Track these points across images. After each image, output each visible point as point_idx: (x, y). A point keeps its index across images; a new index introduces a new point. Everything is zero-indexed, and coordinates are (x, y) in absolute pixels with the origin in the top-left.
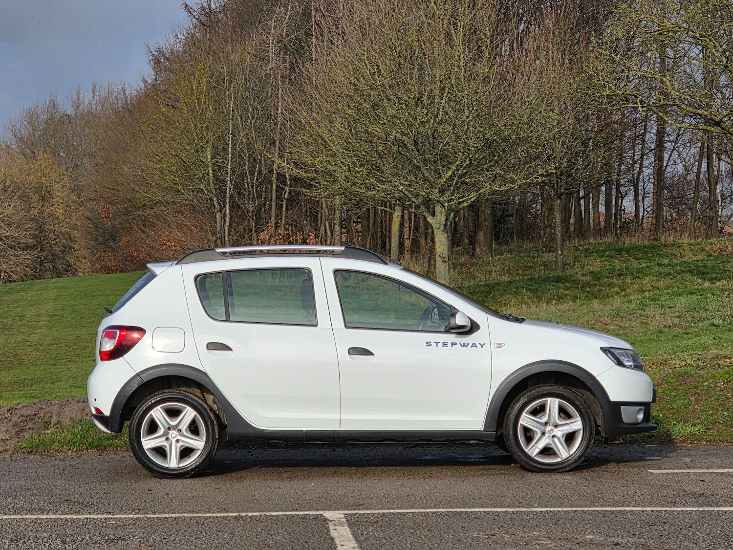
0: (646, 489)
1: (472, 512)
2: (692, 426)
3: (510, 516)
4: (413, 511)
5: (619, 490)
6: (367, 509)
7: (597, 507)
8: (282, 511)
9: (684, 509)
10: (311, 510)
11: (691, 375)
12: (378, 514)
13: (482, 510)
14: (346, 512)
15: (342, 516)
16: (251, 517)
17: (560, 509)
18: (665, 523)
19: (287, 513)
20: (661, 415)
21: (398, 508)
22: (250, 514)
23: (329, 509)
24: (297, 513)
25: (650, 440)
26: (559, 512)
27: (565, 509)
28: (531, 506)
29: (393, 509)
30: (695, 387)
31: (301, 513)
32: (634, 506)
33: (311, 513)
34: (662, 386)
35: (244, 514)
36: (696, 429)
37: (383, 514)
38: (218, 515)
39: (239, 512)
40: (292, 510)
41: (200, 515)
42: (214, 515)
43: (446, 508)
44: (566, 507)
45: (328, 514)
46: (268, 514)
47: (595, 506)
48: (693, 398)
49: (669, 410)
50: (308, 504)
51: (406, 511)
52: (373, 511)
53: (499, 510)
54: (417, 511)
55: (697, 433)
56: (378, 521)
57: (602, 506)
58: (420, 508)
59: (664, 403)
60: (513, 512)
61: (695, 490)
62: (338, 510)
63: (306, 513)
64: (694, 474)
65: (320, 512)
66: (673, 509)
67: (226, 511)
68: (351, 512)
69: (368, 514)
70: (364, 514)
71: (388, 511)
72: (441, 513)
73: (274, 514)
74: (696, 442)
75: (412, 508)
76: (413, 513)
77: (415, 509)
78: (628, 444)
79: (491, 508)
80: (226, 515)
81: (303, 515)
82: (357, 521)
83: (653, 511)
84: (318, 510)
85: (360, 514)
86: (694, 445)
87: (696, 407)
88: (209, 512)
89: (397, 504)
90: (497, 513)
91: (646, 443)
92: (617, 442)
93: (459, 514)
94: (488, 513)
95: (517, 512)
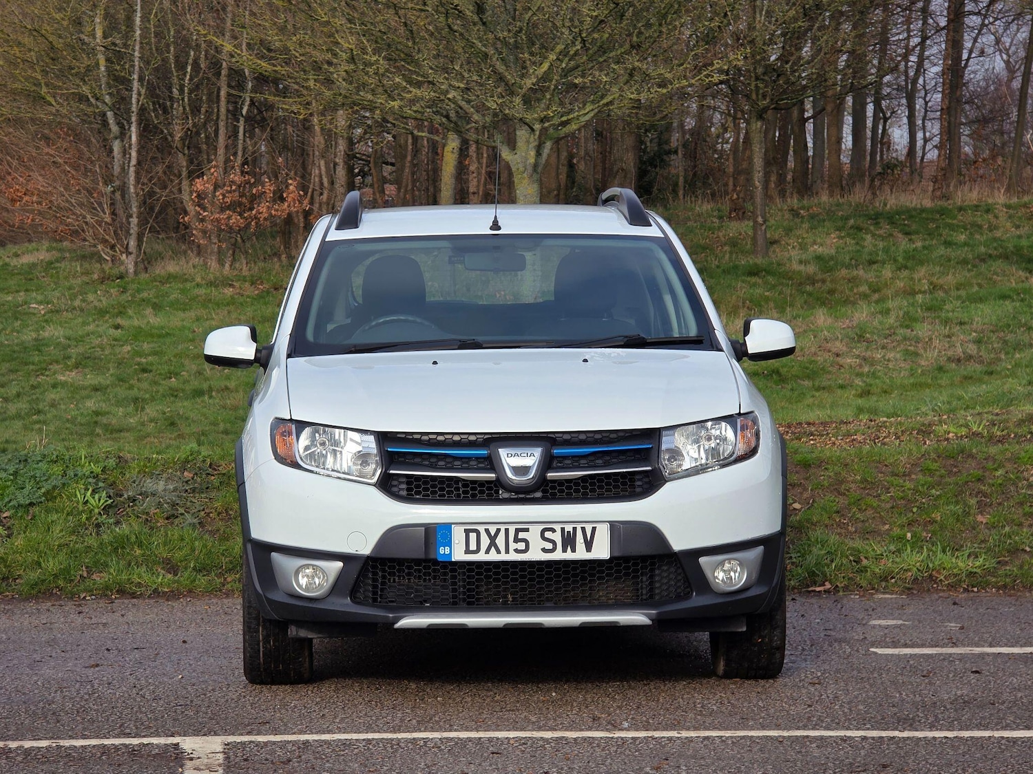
0: (860, 689)
1: (490, 740)
2: (969, 556)
4: (370, 736)
5: (804, 691)
6: (276, 732)
7: (752, 729)
8: (97, 737)
9: (930, 734)
10: (158, 735)
11: (971, 456)
12: (294, 743)
13: (512, 734)
14: (231, 739)
15: (220, 748)
16: (27, 752)
17: (674, 734)
18: (884, 766)
19: (107, 742)
20: (909, 535)
21: (340, 731)
22: (28, 744)
23: (197, 733)
24: (127, 741)
25: (884, 584)
26: (670, 739)
27: (685, 734)
28: (616, 727)
29: (329, 732)
30: (979, 480)
31: (135, 741)
32: (827, 728)
33: (155, 741)
34: (913, 476)
35: (13, 745)
36: (978, 564)
37: (306, 743)
40: (119, 736)
44: (688, 729)
45: (188, 744)
46: (66, 743)
47: (746, 728)
48: (973, 501)
49: (925, 525)
50: (156, 720)
51: (355, 736)
52: (286, 738)
53: (548, 735)
54: (377, 736)
55: (978, 571)
56: (289, 761)
57: (763, 728)
58: (385, 732)
59: (915, 510)
60: (575, 739)
61: (959, 693)
62: (216, 734)
63: (145, 741)
64: (962, 657)
65: (176, 740)
66: (906, 734)
68: (239, 739)
69: (274, 743)
70: (266, 744)
71: (316, 737)
72: (426, 740)
73: (79, 743)
74: (975, 589)
75: (369, 729)
76: (369, 741)
77: (375, 732)
78: (841, 593)
79: (533, 730)
81: (139, 745)
82: (246, 760)
83: (864, 738)
84: (173, 735)
85: (258, 744)
86: (972, 595)
87: (980, 518)
89: (342, 720)
90: (541, 743)
91: (877, 591)
92: (818, 589)
93: (463, 743)
94: (523, 742)
95: (585, 739)
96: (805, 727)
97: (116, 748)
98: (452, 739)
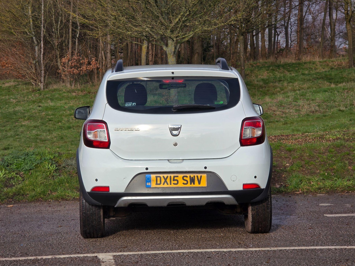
0: (326, 230)
1: (205, 252)
2: (347, 181)
3: (233, 256)
4: (163, 252)
5: (308, 231)
6: (130, 251)
7: (295, 246)
8: (68, 254)
10: (89, 253)
11: (345, 146)
12: (138, 255)
13: (213, 250)
14: (115, 254)
15: (112, 258)
16: (45, 260)
17: (268, 249)
18: (347, 260)
19: (72, 256)
20: (326, 174)
21: (152, 250)
22: (44, 257)
23: (102, 252)
24: (79, 255)
25: (319, 191)
26: (268, 251)
28: (248, 247)
29: (149, 250)
30: (348, 154)
31: (82, 255)
32: (321, 245)
33: (89, 255)
34: (326, 154)
35: (39, 258)
36: (351, 183)
37: (141, 255)
38: (21, 258)
40: (75, 254)
41: (7, 259)
42: (18, 259)
43: (187, 249)
44: (273, 247)
45: (101, 256)
46: (58, 256)
47: (293, 246)
48: (347, 162)
49: (331, 170)
51: (158, 252)
52: (134, 253)
53: (225, 250)
54: (165, 252)
55: (351, 185)
56: (138, 262)
57: (299, 246)
58: (168, 250)
59: (327, 165)
60: (235, 251)
62: (109, 252)
63: (85, 255)
65: (95, 255)
66: (349, 247)
68: (118, 254)
69: (130, 255)
70: (128, 255)
71: (145, 253)
73: (62, 256)
74: (350, 192)
75: (162, 249)
76: (163, 254)
77: (164, 250)
78: (305, 194)
79: (219, 248)
80: (26, 258)
81: (83, 257)
82: (122, 262)
83: (336, 249)
84: (94, 253)
85: (125, 256)
86: (350, 194)
87: (349, 167)
89: (152, 245)
90: (223, 253)
91: (317, 193)
92: (297, 193)
93: (196, 254)
94: (218, 253)
95: (238, 251)
96: (313, 245)
97: (76, 258)
98: (192, 252)
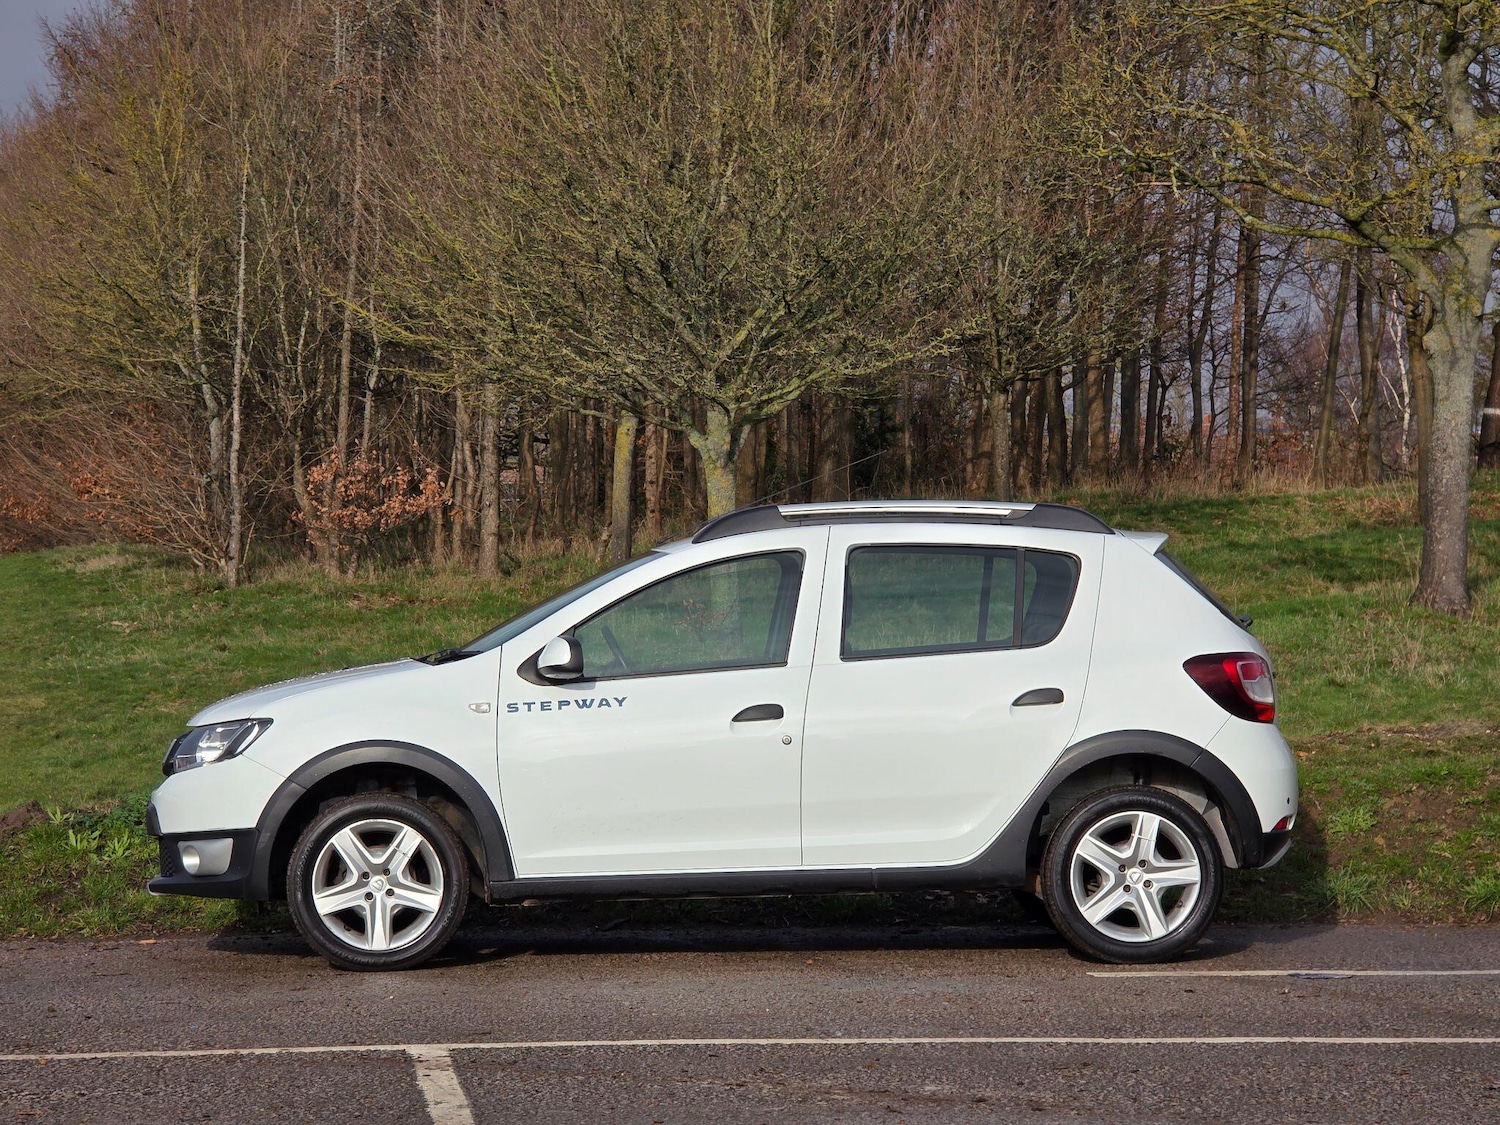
0: (1071, 1005)
1: (707, 1045)
3: (782, 1053)
4: (590, 1043)
5: (1016, 1007)
6: (497, 1040)
7: (962, 1036)
9: (1134, 1041)
10: (383, 1044)
12: (517, 1049)
13: (728, 1041)
14: (454, 1046)
15: (446, 1053)
16: (260, 1058)
18: (1085, 1065)
19: (334, 1049)
21: (560, 1039)
22: (258, 1051)
23: (421, 1040)
24: (355, 1048)
26: (882, 1045)
27: (896, 1041)
28: (828, 1035)
29: (550, 1040)
31: (362, 1048)
32: (1035, 1036)
33: (382, 1048)
37: (529, 1049)
38: (193, 1053)
39: (235, 1047)
40: (345, 1044)
41: (154, 1054)
42: (184, 1054)
43: (658, 1038)
45: (414, 1050)
46: (296, 1050)
47: (958, 1036)
50: (378, 1032)
51: (575, 1044)
52: (509, 1045)
53: (764, 1042)
54: (596, 1043)
56: (515, 1062)
57: (973, 1035)
58: (604, 1040)
61: (1169, 1008)
62: (439, 1042)
63: (372, 1048)
64: (1178, 980)
65: (401, 1047)
66: (1110, 1041)
67: (208, 1045)
68: (463, 1046)
69: (498, 1049)
70: (490, 1050)
71: (538, 1044)
72: (645, 1047)
73: (308, 1050)
75: (588, 1037)
76: (589, 1048)
77: (593, 1040)
80: (208, 1052)
81: (367, 1051)
82: (473, 1062)
83: (1070, 1044)
84: (397, 1043)
85: (482, 1050)
88: (173, 1049)
89: (561, 1030)
90: (757, 1048)
93: (681, 1049)
94: (740, 1047)
95: (799, 1045)
96: (1013, 1036)
97: (346, 1054)
